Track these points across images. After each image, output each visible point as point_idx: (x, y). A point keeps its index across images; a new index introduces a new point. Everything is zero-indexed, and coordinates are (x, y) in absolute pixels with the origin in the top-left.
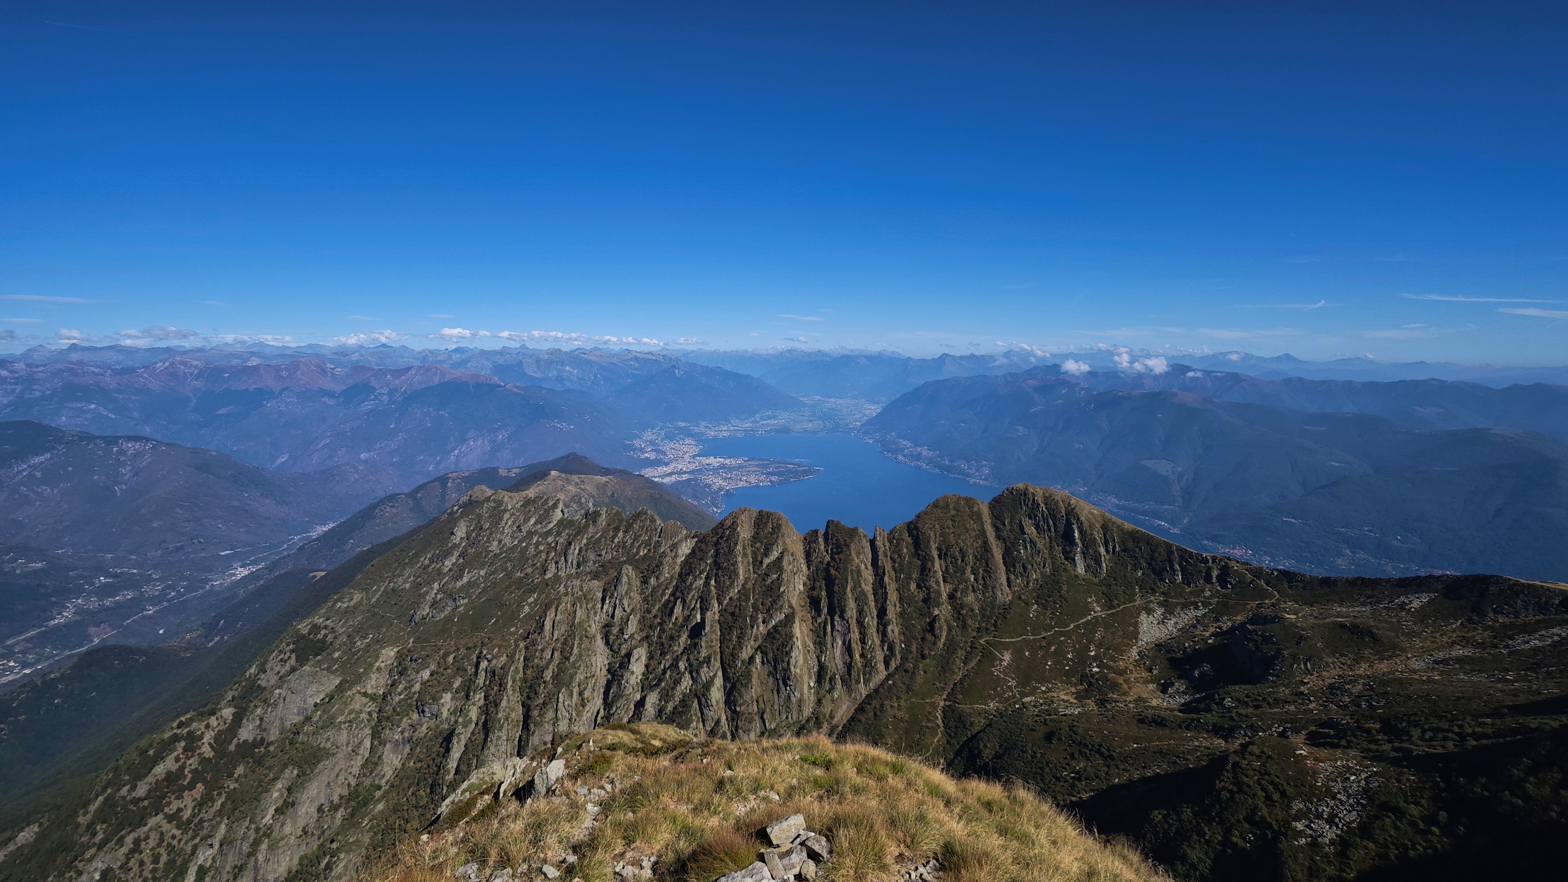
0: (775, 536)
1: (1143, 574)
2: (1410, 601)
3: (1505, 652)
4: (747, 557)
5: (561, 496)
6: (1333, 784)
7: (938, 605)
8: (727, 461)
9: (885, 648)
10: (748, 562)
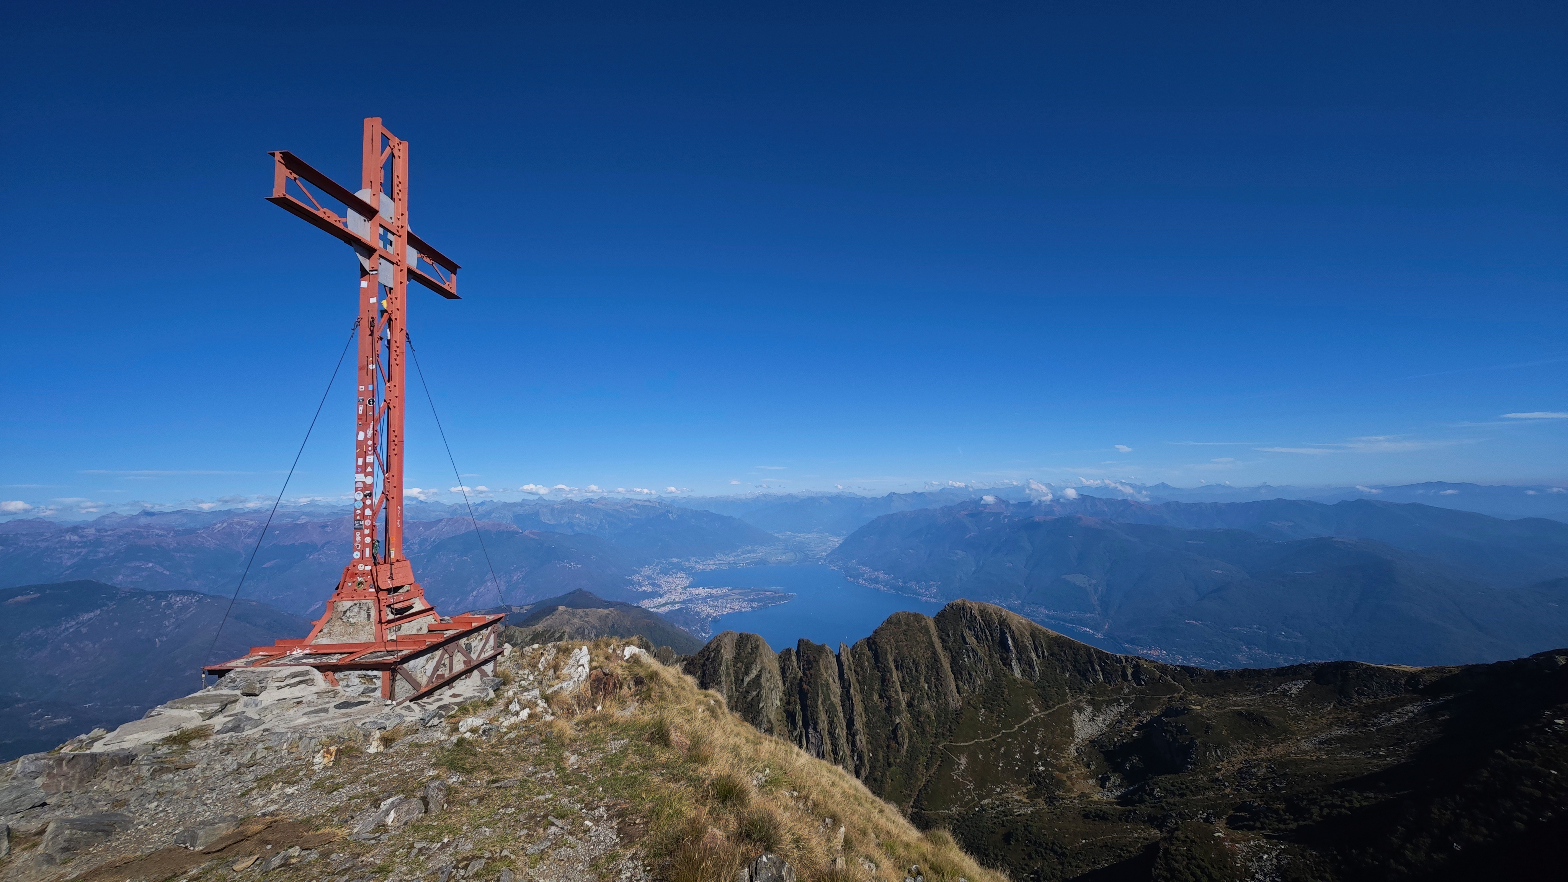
0: (754, 656)
1: (1070, 675)
2: (1289, 688)
3: (1374, 730)
4: (730, 676)
5: (567, 629)
6: (1250, 864)
7: (899, 713)
8: (714, 591)
9: (855, 758)
10: (731, 681)
